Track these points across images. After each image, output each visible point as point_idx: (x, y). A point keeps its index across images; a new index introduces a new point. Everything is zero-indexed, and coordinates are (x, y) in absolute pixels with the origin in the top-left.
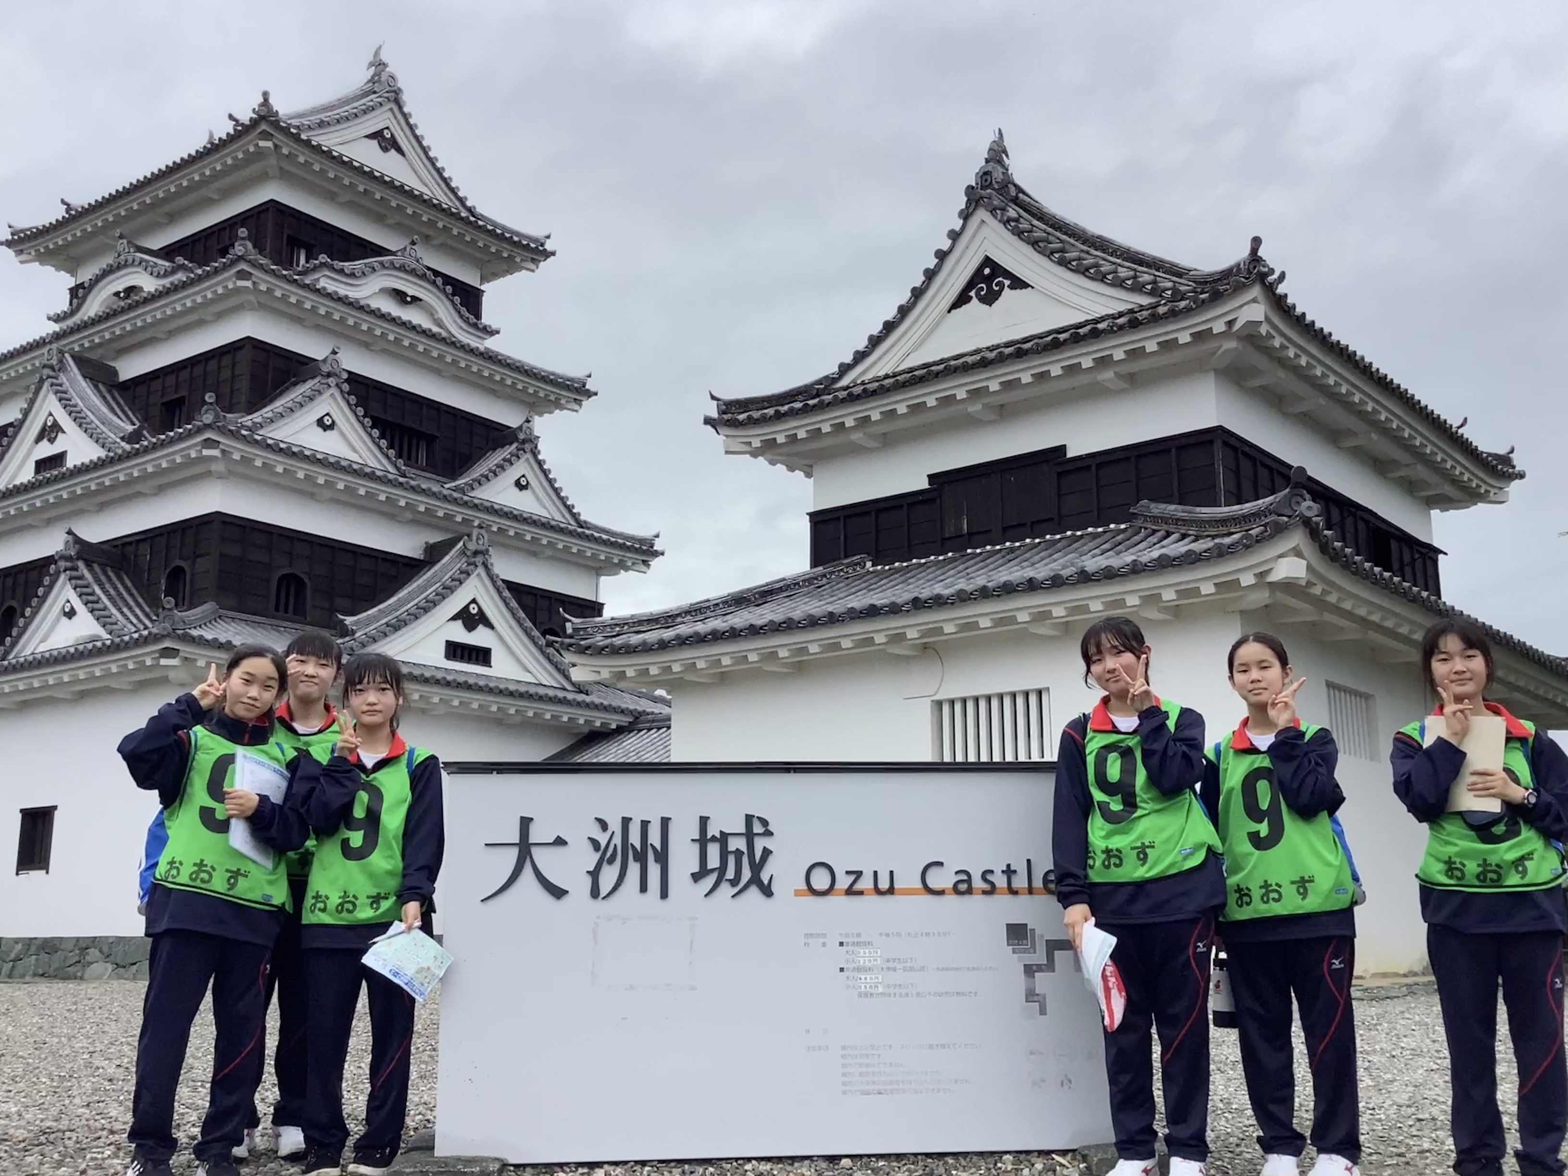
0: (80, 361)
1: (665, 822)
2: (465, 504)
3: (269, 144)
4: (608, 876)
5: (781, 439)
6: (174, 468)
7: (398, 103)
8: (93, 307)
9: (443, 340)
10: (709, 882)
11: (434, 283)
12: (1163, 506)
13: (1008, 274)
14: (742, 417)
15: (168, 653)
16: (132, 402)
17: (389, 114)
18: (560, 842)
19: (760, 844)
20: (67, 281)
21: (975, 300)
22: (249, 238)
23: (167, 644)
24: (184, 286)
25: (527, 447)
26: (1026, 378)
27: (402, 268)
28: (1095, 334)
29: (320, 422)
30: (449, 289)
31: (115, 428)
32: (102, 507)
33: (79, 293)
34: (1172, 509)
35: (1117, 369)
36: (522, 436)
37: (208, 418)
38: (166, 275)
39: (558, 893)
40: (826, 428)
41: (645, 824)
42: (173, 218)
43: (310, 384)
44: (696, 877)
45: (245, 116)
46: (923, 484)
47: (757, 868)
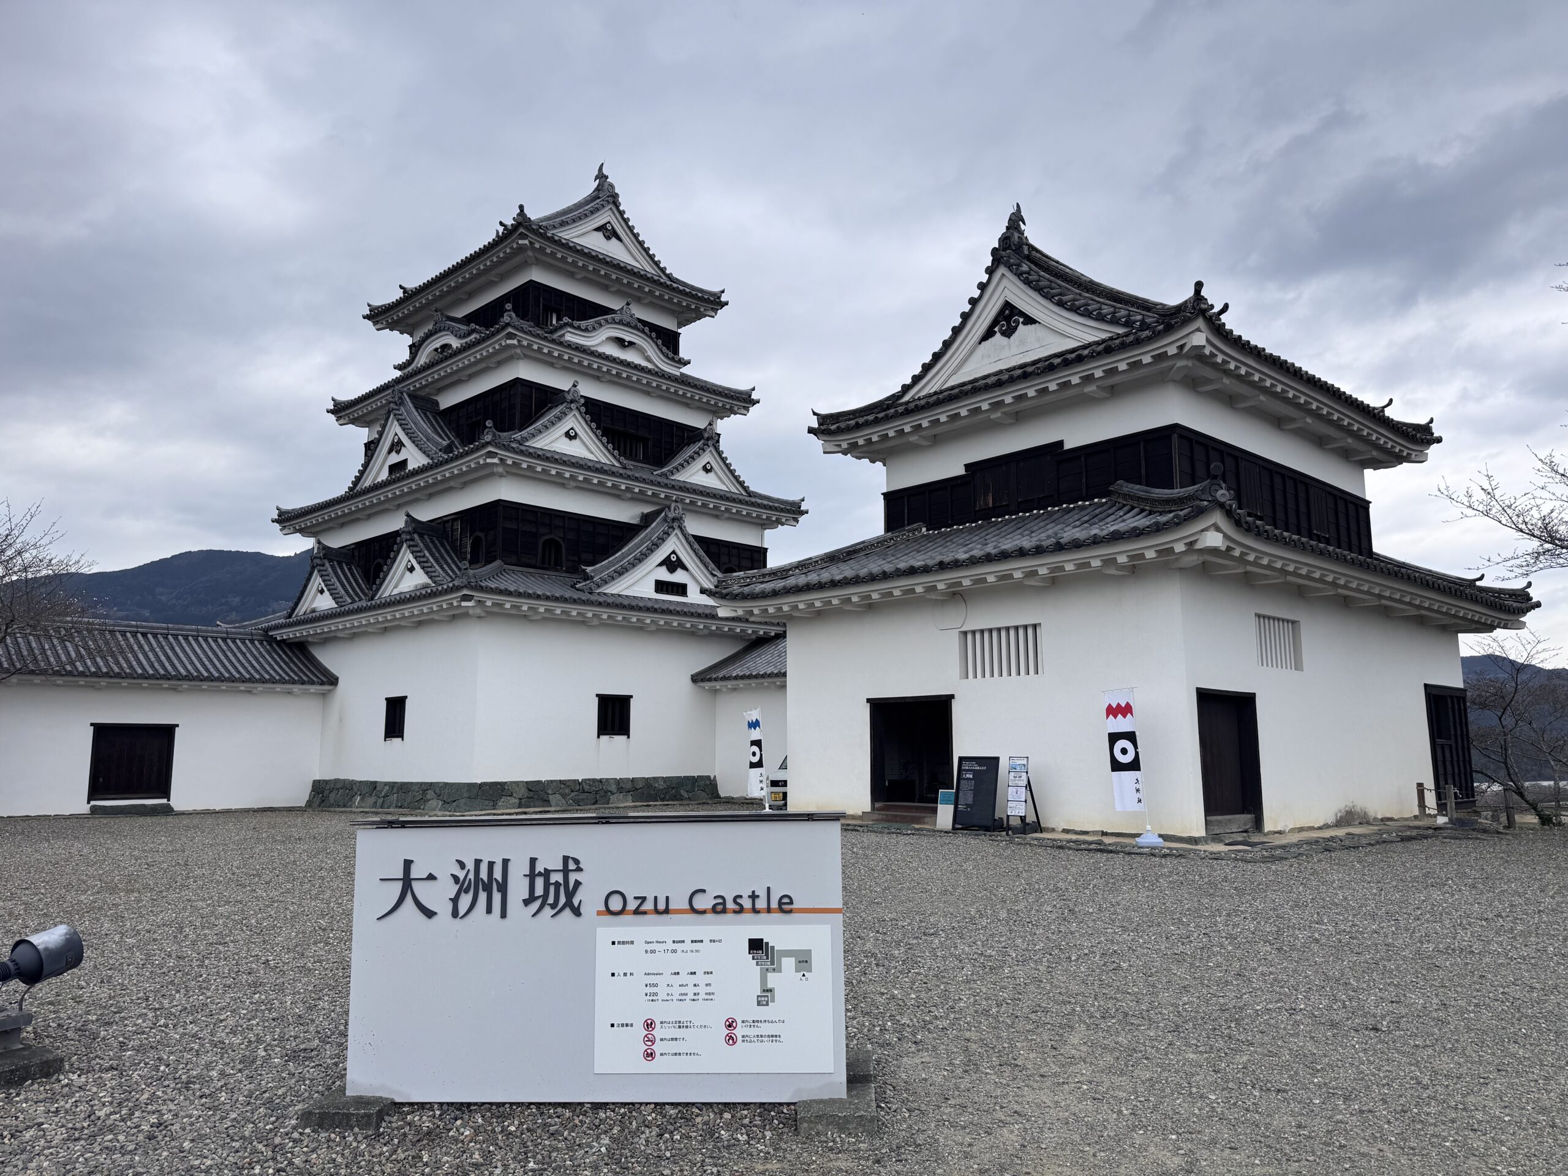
0: (413, 397)
1: (506, 862)
2: (666, 486)
3: (526, 242)
4: (465, 901)
5: (861, 442)
6: (471, 471)
7: (616, 204)
8: (422, 359)
9: (649, 372)
10: (536, 905)
11: (643, 332)
12: (1131, 485)
13: (1022, 314)
14: (833, 427)
15: (467, 598)
16: (449, 424)
17: (610, 213)
18: (431, 877)
19: (573, 877)
20: (407, 340)
21: (998, 335)
22: (514, 310)
23: (465, 592)
24: (478, 342)
25: (710, 443)
26: (1031, 393)
27: (621, 323)
28: (1080, 359)
29: (567, 434)
30: (654, 335)
31: (436, 444)
32: (430, 496)
33: (414, 349)
34: (1136, 489)
35: (1099, 383)
36: (706, 435)
37: (488, 438)
38: (465, 336)
39: (429, 914)
40: (891, 434)
41: (491, 864)
42: (471, 295)
43: (560, 408)
44: (526, 903)
45: (509, 222)
46: (960, 471)
47: (570, 895)
